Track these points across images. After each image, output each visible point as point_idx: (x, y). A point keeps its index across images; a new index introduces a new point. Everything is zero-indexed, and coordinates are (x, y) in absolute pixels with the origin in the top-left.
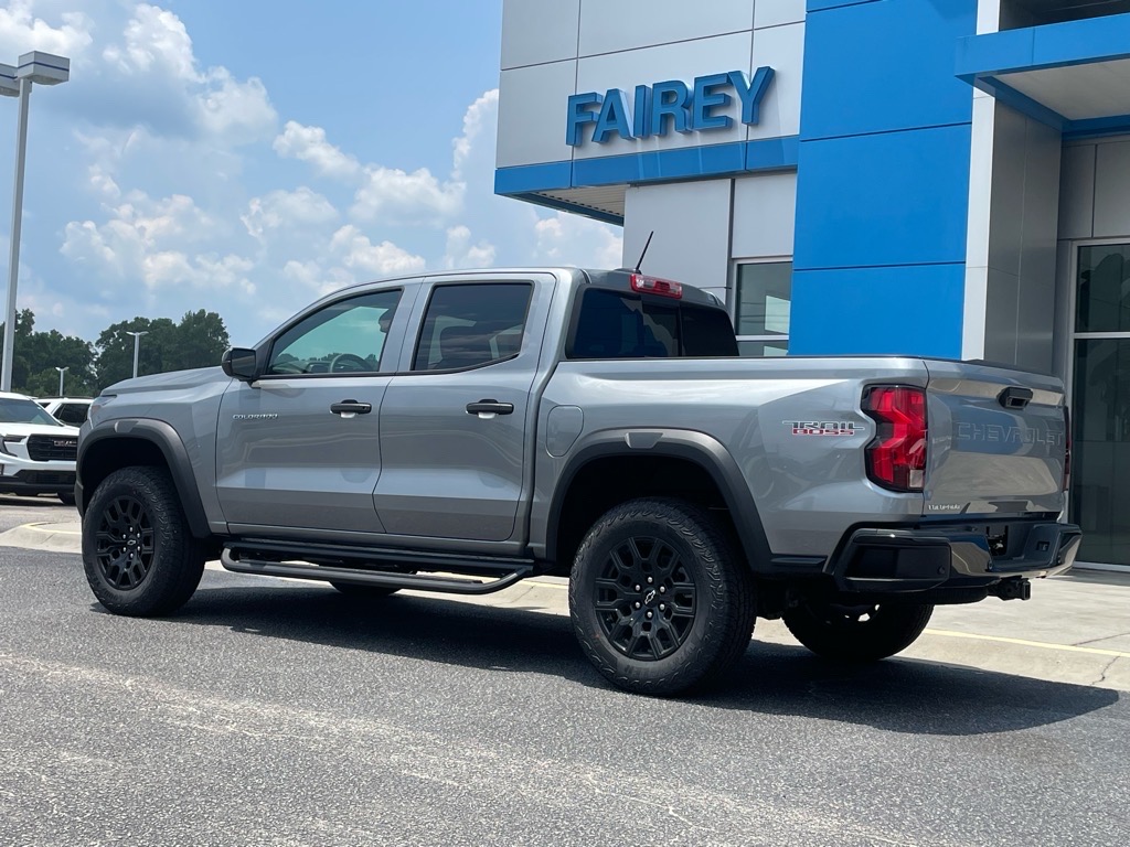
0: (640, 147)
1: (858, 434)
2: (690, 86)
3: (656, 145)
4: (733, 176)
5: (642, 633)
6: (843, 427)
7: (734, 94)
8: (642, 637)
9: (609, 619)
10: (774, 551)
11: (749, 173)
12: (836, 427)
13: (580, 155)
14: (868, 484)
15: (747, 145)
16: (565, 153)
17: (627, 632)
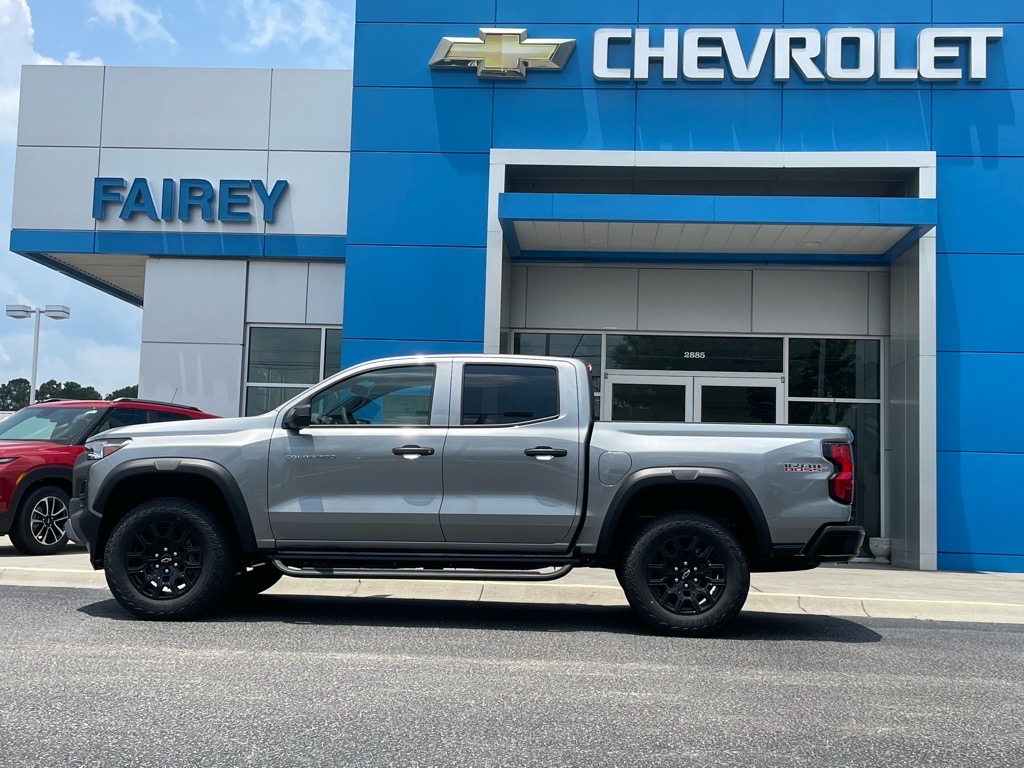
0: (164, 227)
1: (824, 471)
2: (216, 186)
3: (179, 227)
4: (248, 259)
5: (685, 598)
6: (814, 466)
7: (254, 197)
8: (686, 601)
9: (659, 591)
10: (773, 541)
11: (265, 258)
12: (810, 466)
13: (102, 227)
14: (831, 501)
15: (264, 237)
16: (88, 224)
17: (673, 598)
